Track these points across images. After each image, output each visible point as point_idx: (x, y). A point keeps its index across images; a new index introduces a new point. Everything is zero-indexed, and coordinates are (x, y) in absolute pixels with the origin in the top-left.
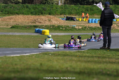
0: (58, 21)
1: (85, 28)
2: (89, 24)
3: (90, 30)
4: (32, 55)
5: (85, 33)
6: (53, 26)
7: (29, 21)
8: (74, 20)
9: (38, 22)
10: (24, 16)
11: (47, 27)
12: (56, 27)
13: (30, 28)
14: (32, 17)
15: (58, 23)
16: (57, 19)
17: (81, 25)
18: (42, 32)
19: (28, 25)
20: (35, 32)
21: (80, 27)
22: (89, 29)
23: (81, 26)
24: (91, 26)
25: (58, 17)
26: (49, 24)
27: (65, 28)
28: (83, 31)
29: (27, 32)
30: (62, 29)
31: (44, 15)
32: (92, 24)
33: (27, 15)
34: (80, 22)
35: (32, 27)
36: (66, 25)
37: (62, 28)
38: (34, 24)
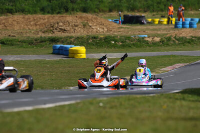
0: (106, 26)
1: (169, 39)
2: (177, 32)
3: (179, 44)
4: (60, 106)
5: (170, 53)
6: (95, 38)
7: (38, 27)
8: (143, 24)
9: (58, 30)
10: (27, 17)
11: (80, 41)
12: (101, 39)
13: (42, 43)
14: (44, 19)
15: (106, 30)
16: (103, 21)
17: (159, 33)
18: (69, 52)
19: (35, 37)
20: (53, 53)
21: (157, 39)
22: (177, 42)
23: (158, 36)
24: (181, 36)
25: (105, 16)
26: (85, 32)
27: (122, 42)
28: (163, 48)
29: (34, 53)
30: (115, 44)
31: (71, 14)
32: (183, 30)
33: (32, 14)
34: (154, 27)
35: (45, 41)
36: (124, 34)
37: (115, 41)
38: (50, 35)
